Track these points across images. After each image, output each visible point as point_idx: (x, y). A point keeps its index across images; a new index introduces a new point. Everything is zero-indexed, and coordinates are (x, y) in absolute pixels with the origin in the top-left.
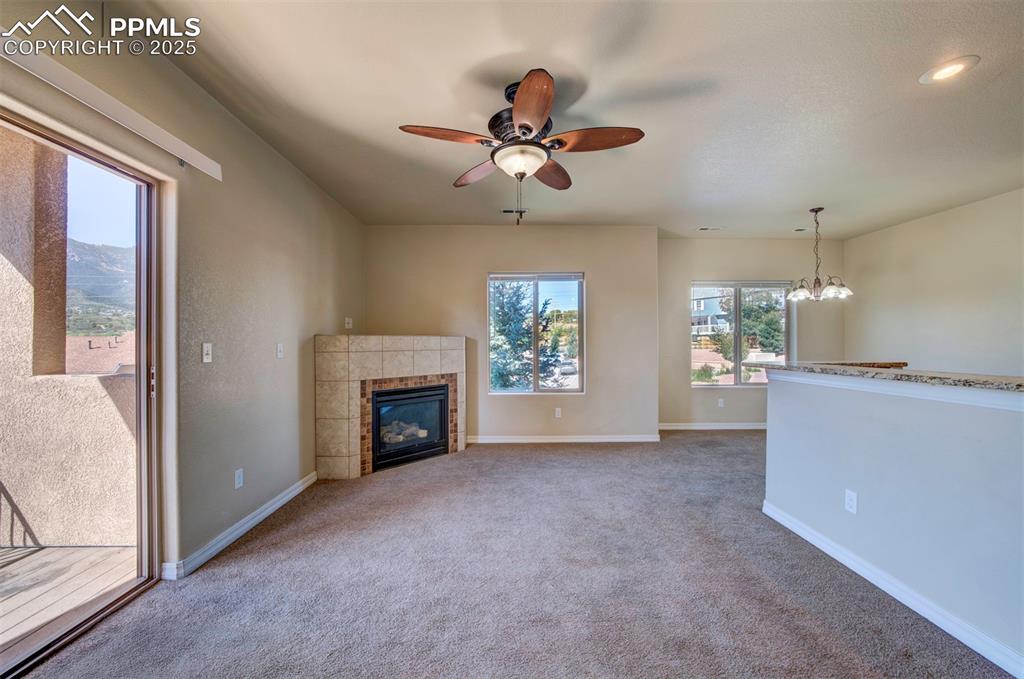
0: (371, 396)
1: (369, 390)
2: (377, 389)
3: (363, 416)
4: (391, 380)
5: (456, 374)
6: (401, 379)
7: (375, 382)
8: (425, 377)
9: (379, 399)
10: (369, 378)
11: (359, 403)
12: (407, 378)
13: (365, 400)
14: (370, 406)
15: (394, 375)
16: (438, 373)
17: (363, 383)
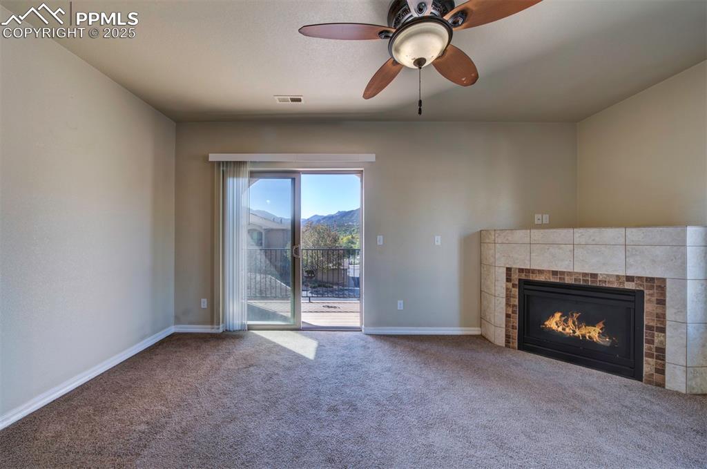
0: (517, 283)
1: (516, 277)
2: (523, 277)
3: (508, 297)
4: (540, 272)
5: (664, 280)
6: (555, 273)
7: (521, 270)
8: (594, 276)
9: (527, 287)
10: (514, 266)
11: (504, 286)
12: (562, 273)
13: (510, 285)
14: (516, 291)
15: (544, 267)
16: (621, 273)
17: (509, 270)
